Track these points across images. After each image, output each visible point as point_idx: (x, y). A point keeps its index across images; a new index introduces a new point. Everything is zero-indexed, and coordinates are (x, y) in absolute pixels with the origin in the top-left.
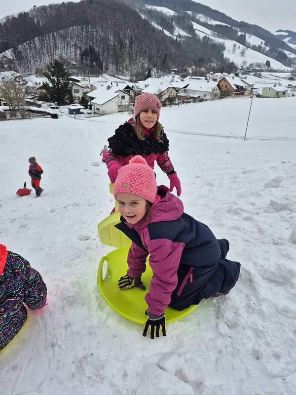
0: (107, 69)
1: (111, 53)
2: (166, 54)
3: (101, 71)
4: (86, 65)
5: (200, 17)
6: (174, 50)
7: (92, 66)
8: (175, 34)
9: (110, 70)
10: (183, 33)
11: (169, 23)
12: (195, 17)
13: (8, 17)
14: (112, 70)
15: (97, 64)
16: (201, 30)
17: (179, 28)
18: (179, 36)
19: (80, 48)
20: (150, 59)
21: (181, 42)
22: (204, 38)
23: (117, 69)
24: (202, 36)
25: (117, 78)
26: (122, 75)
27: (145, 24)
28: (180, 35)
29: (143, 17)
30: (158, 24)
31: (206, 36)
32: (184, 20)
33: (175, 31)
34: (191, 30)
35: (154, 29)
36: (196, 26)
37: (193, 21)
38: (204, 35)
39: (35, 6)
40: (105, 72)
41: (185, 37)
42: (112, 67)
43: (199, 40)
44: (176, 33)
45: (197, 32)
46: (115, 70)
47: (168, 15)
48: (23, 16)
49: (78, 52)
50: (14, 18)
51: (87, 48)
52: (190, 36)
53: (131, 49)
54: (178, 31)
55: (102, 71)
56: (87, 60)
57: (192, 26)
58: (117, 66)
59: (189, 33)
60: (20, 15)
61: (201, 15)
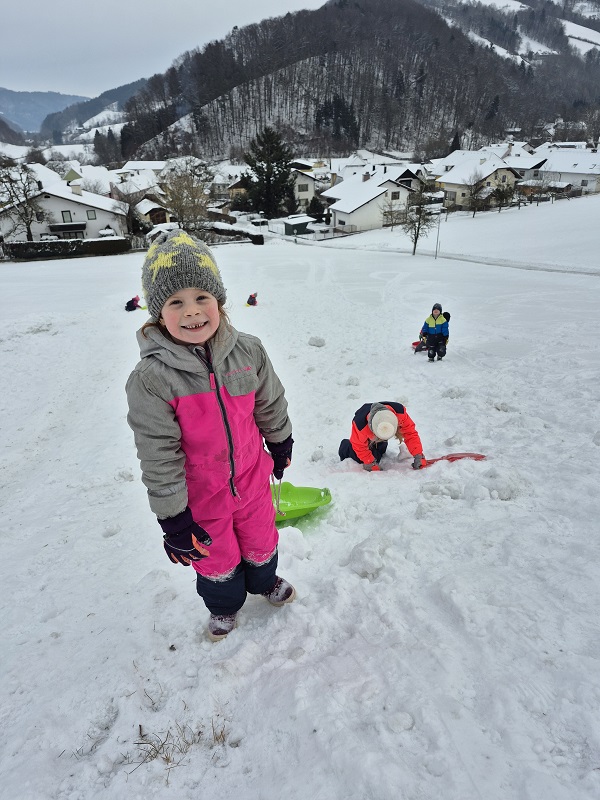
0: (367, 138)
1: (377, 105)
2: (497, 99)
3: (354, 145)
4: (326, 134)
5: (582, 8)
6: (514, 88)
7: (337, 135)
8: (520, 52)
9: (373, 142)
10: (539, 48)
11: (507, 29)
12: (571, 9)
13: (188, 53)
14: (377, 142)
15: (346, 131)
16: (583, 37)
17: (531, 37)
18: (530, 55)
19: (317, 101)
20: (460, 111)
21: (534, 68)
22: (590, 54)
23: (387, 138)
24: (584, 49)
25: (388, 155)
26: (397, 149)
27: (453, 38)
28: (531, 53)
29: (450, 22)
30: (482, 34)
31: (594, 50)
32: (543, 18)
33: (522, 46)
34: (558, 38)
35: (473, 46)
36: (571, 29)
37: (564, 17)
38: (591, 47)
39: (236, 28)
40: (363, 147)
41: (544, 57)
42: (377, 135)
43: (576, 60)
44: (523, 50)
45: (572, 42)
46: (384, 141)
47: (506, 11)
48: (214, 49)
49: (312, 109)
50: (198, 56)
51: (329, 100)
52: (555, 52)
53: (421, 94)
54: (528, 44)
55: (358, 145)
56: (327, 124)
57: (562, 30)
58: (388, 132)
59: (553, 47)
60: (209, 47)
61: (586, 4)
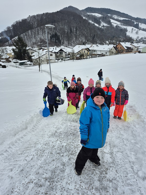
2: (95, 35)
4: (53, 42)
5: (115, 17)
6: (99, 33)
7: (56, 42)
10: (105, 25)
11: (98, 20)
12: (112, 17)
13: (17, 21)
16: (115, 23)
17: (104, 22)
19: (51, 34)
20: (86, 38)
21: (104, 29)
22: (116, 26)
25: (68, 47)
26: (71, 46)
27: (84, 21)
29: (84, 18)
30: (92, 21)
32: (106, 18)
33: (101, 24)
34: (109, 23)
35: (89, 23)
36: (112, 21)
39: (30, 16)
43: (113, 27)
45: (112, 24)
46: (67, 44)
47: (98, 17)
48: (24, 21)
49: (49, 36)
50: (20, 22)
51: (54, 34)
52: (109, 26)
53: (77, 33)
55: (61, 44)
56: (53, 39)
